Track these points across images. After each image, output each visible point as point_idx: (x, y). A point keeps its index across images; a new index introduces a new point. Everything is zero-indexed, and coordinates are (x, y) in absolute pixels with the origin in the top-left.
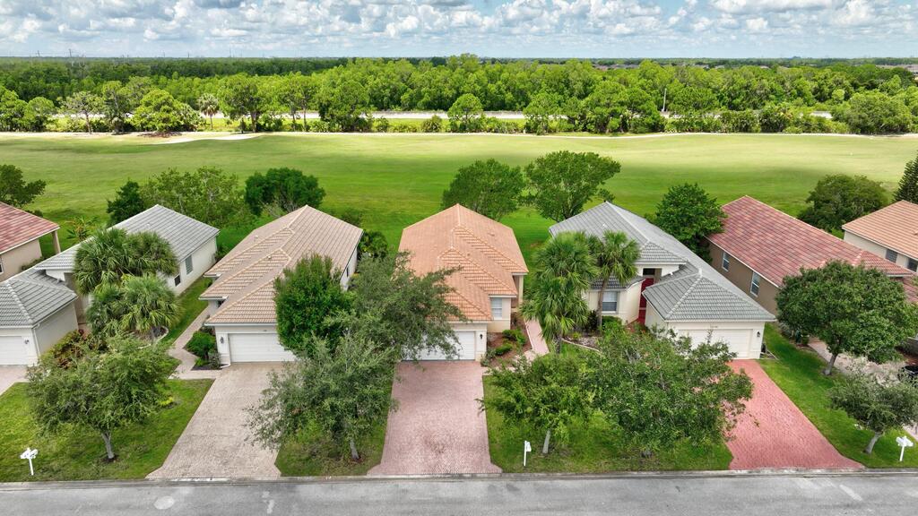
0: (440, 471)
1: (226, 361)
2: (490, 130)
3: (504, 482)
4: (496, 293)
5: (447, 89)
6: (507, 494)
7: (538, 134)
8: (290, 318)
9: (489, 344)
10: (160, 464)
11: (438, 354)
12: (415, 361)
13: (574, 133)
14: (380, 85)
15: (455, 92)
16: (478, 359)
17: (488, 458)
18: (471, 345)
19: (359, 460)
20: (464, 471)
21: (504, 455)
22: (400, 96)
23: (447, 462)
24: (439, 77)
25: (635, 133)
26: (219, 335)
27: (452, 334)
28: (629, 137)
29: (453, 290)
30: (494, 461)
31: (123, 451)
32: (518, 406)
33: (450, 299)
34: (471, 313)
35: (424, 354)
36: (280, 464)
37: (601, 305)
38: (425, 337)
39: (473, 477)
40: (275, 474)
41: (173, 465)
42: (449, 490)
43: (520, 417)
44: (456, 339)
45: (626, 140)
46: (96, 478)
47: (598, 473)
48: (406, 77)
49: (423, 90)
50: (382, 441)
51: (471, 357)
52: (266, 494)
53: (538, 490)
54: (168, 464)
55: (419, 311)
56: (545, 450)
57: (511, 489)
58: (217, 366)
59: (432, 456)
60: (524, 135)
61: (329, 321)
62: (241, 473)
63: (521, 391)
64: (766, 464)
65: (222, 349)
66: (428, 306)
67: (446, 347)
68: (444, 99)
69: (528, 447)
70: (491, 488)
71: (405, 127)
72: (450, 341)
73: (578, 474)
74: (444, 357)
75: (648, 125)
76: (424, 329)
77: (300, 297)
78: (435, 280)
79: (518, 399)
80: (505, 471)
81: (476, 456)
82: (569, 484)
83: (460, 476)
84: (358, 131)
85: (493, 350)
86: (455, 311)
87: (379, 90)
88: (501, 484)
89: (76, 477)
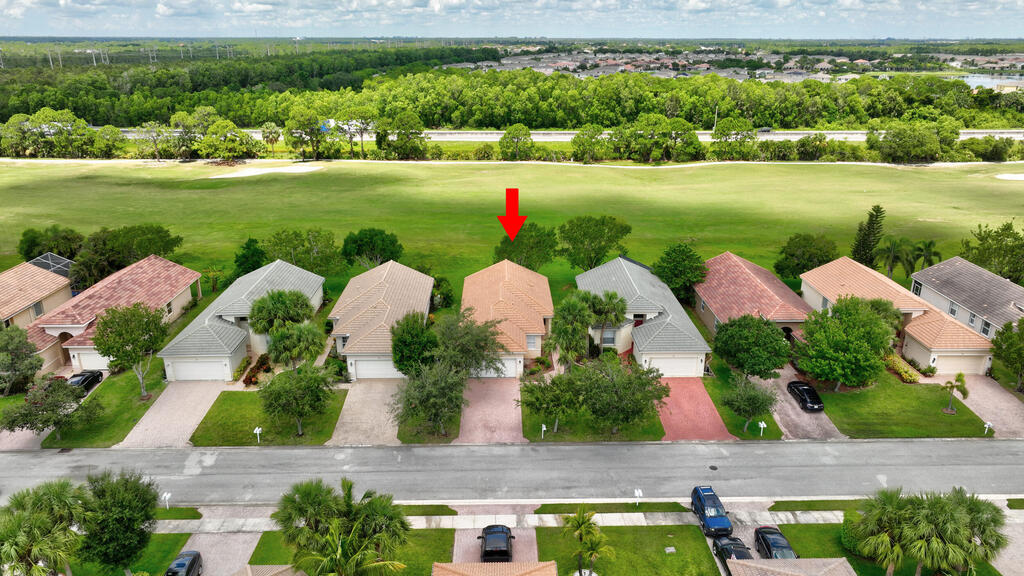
0: (494, 441)
1: (353, 378)
2: (539, 159)
3: (530, 447)
4: (531, 332)
5: (498, 107)
6: (532, 453)
7: (585, 163)
8: (402, 352)
9: (525, 366)
10: (330, 438)
11: (492, 374)
12: (478, 378)
13: (619, 162)
14: (431, 103)
15: (506, 110)
16: (518, 377)
17: (522, 435)
18: (513, 368)
19: (446, 435)
20: (506, 442)
21: (530, 432)
22: (451, 113)
23: (497, 437)
24: (491, 95)
25: (677, 161)
26: (349, 361)
27: (500, 361)
28: (670, 166)
29: (502, 333)
30: (524, 437)
31: (305, 430)
32: (537, 404)
33: (500, 339)
34: (513, 348)
35: (483, 374)
36: (400, 436)
37: (603, 340)
38: (484, 363)
39: (513, 444)
40: (398, 443)
41: (337, 438)
42: (498, 451)
43: (538, 410)
44: (503, 365)
45: (667, 171)
46: (296, 445)
47: (585, 442)
48: (456, 95)
49: (474, 108)
50: (459, 426)
51: (513, 375)
52: (395, 452)
53: (548, 450)
54: (334, 438)
55: (482, 347)
56: (555, 430)
57: (533, 450)
58: (348, 381)
59: (488, 435)
60: (572, 164)
61: (427, 354)
62: (377, 443)
63: (539, 395)
64: (683, 438)
65: (351, 370)
66: (486, 344)
67: (497, 370)
68: (496, 117)
69: (544, 428)
70: (523, 450)
71: (458, 155)
72: (499, 365)
73: (573, 443)
74: (496, 375)
75: (690, 154)
76: (483, 358)
77: (408, 338)
78: (490, 327)
79: (537, 399)
80: (531, 441)
81: (514, 434)
82: (567, 448)
83: (505, 444)
84: (413, 159)
85: (528, 371)
86: (502, 347)
87: (430, 108)
88: (529, 448)
89: (284, 444)
